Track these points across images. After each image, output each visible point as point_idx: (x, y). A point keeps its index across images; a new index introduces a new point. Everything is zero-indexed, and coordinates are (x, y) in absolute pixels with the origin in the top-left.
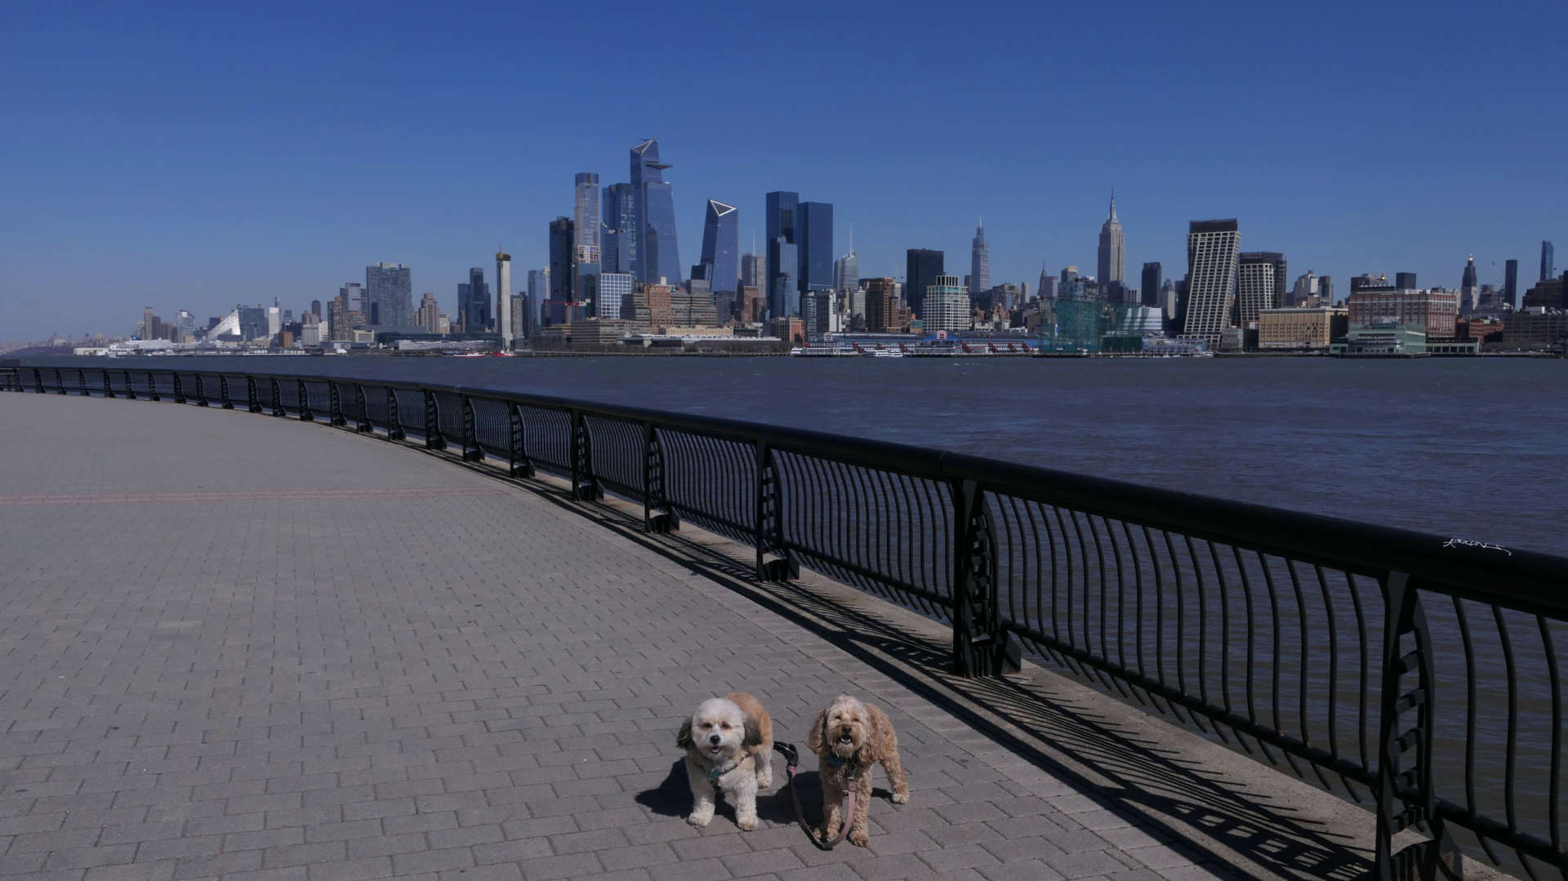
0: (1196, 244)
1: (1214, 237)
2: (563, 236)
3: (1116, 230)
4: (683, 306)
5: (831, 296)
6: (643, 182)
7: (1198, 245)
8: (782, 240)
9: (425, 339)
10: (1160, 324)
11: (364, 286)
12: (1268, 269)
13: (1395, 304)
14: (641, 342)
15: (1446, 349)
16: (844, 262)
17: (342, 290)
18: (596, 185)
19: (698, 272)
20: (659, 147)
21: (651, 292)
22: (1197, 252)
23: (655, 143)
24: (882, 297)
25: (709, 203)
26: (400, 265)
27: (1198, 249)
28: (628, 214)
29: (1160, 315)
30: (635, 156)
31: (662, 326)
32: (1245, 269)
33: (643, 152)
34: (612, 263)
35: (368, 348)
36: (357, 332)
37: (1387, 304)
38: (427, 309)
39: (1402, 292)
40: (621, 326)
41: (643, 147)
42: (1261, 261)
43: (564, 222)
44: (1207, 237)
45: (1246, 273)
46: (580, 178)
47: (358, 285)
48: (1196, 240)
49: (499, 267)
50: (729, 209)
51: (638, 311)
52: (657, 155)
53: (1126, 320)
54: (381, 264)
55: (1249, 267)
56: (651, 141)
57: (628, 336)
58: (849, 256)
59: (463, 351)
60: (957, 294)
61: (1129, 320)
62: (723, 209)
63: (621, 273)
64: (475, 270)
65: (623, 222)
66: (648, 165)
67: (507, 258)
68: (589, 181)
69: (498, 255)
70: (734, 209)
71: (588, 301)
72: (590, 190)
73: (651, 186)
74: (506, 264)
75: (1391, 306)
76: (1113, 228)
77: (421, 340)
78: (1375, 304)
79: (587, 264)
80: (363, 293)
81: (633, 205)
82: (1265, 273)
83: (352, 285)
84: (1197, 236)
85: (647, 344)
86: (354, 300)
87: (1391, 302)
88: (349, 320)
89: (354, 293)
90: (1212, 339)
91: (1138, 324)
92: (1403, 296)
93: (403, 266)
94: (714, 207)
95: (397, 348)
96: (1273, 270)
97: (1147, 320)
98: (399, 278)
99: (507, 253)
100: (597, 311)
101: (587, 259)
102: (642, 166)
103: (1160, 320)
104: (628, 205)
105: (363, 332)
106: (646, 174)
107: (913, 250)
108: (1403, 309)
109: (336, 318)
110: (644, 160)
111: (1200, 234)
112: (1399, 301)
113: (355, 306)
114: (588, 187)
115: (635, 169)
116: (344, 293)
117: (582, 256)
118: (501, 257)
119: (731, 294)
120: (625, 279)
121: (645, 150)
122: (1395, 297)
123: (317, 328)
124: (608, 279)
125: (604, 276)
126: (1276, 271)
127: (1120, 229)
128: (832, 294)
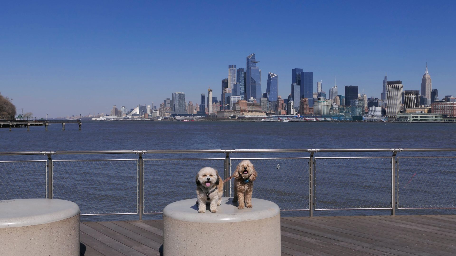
0: (388, 88)
1: (393, 86)
2: (225, 84)
3: (428, 78)
4: (251, 106)
5: (291, 103)
6: (250, 67)
7: (389, 88)
8: (295, 84)
9: (184, 116)
10: (381, 112)
11: (171, 99)
12: (413, 95)
13: (445, 107)
14: (235, 117)
15: (449, 120)
16: (332, 89)
17: (165, 100)
18: (235, 69)
19: (265, 95)
20: (255, 55)
21: (241, 102)
22: (389, 91)
23: (254, 55)
24: (304, 104)
25: (269, 73)
26: (182, 93)
27: (389, 90)
28: (242, 78)
29: (381, 109)
30: (248, 59)
31: (243, 112)
32: (406, 95)
33: (250, 58)
34: (235, 93)
35: (168, 118)
36: (166, 114)
37: (442, 107)
38: (190, 106)
39: (446, 103)
40: (231, 112)
41: (250, 56)
42: (411, 93)
43: (226, 80)
44: (391, 86)
45: (406, 97)
46: (230, 67)
47: (169, 99)
48: (388, 87)
49: (209, 93)
50: (275, 75)
51: (236, 108)
52: (254, 58)
53: (370, 111)
54: (176, 92)
55: (407, 95)
56: (253, 55)
57: (232, 115)
58: (335, 87)
59: (183, 119)
60: (324, 103)
61: (371, 111)
62: (273, 75)
63: (238, 96)
64: (202, 94)
65: (240, 80)
66: (252, 62)
67: (211, 91)
68: (232, 68)
69: (208, 90)
70: (276, 75)
71: (228, 104)
72: (233, 70)
73: (252, 68)
74: (211, 93)
75: (443, 107)
76: (426, 77)
77: (182, 116)
78: (439, 106)
79: (228, 93)
80: (171, 102)
81: (243, 75)
82: (412, 97)
83: (168, 99)
84: (389, 86)
85: (237, 118)
86: (168, 103)
87: (443, 106)
88: (166, 110)
89: (168, 101)
90: (393, 117)
91: (373, 112)
92: (447, 104)
93: (183, 93)
94: (270, 74)
95: (175, 118)
96: (415, 96)
97: (376, 111)
98: (182, 97)
99: (211, 89)
100: (230, 108)
101: (228, 92)
102: (250, 62)
103: (381, 111)
104: (242, 75)
105: (168, 113)
106: (251, 64)
107: (346, 86)
108: (447, 108)
109: (162, 109)
110: (251, 60)
111: (389, 85)
112: (446, 105)
113: (168, 105)
114: (232, 69)
115: (248, 63)
116: (165, 101)
117: (226, 91)
118: (209, 90)
119: (275, 102)
120: (236, 98)
121: (251, 57)
122: (445, 104)
123: (157, 112)
124: (233, 98)
125: (232, 97)
126: (416, 96)
127: (430, 77)
128: (292, 103)
